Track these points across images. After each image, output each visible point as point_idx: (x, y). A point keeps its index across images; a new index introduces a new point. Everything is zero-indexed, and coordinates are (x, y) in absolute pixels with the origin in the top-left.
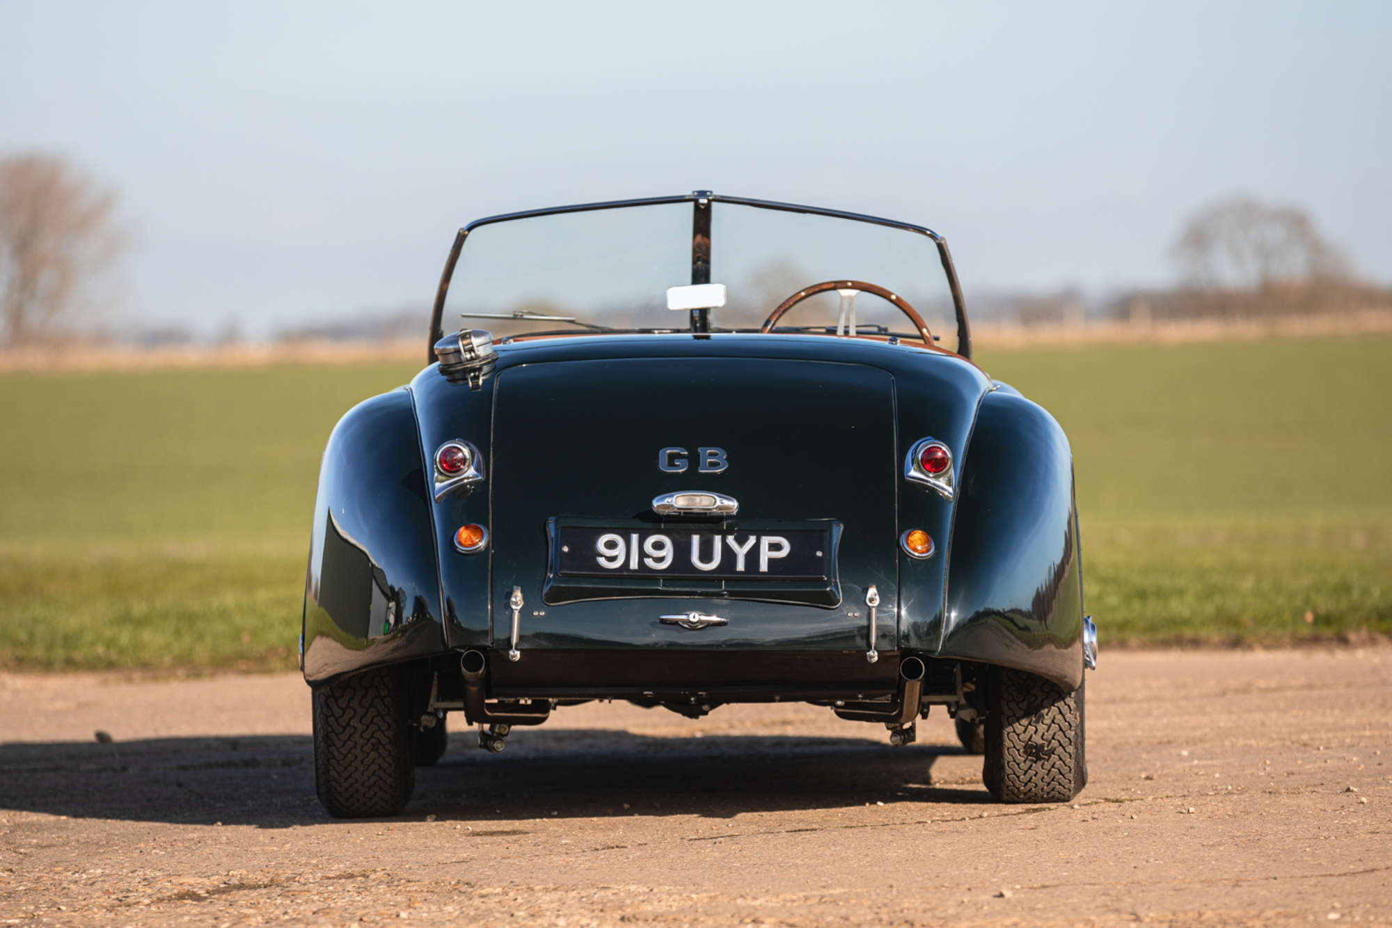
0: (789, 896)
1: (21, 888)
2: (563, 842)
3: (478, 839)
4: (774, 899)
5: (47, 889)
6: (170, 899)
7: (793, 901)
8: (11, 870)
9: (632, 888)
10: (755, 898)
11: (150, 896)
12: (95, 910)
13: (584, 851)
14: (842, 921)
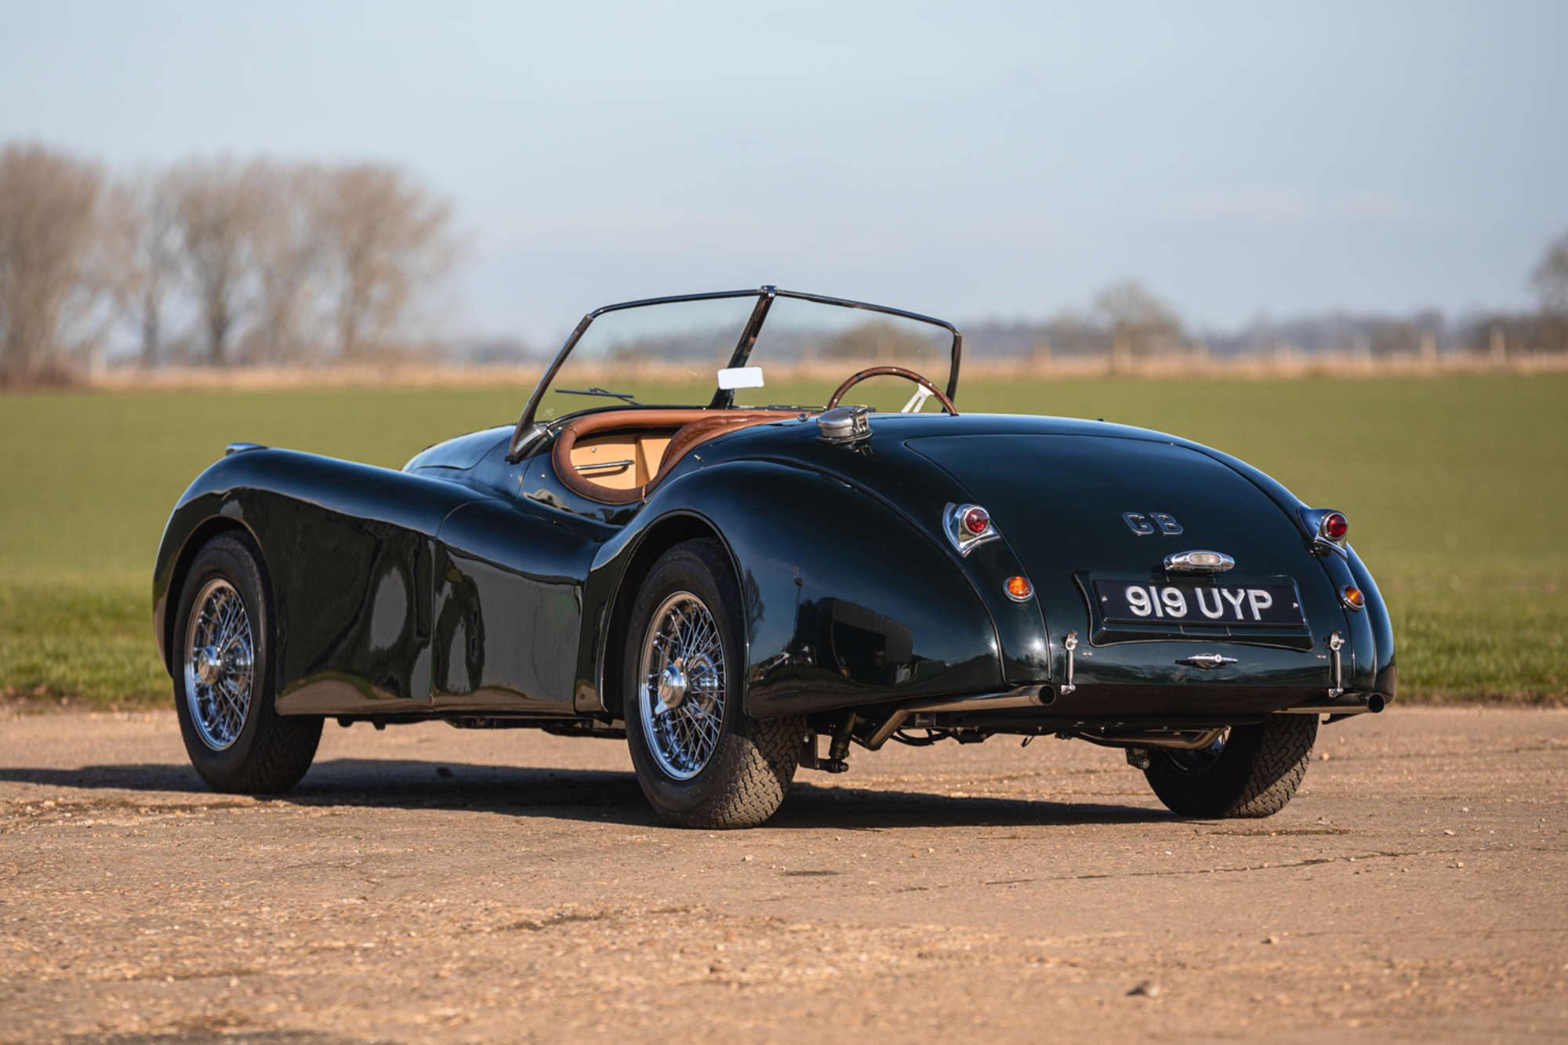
0: (1073, 938)
1: (374, 915)
2: (870, 883)
3: (792, 879)
4: (1060, 941)
5: (398, 917)
6: (509, 928)
7: (1077, 942)
8: (365, 898)
9: (931, 927)
10: (1042, 939)
11: (491, 925)
12: (442, 936)
13: (888, 892)
14: (1120, 962)
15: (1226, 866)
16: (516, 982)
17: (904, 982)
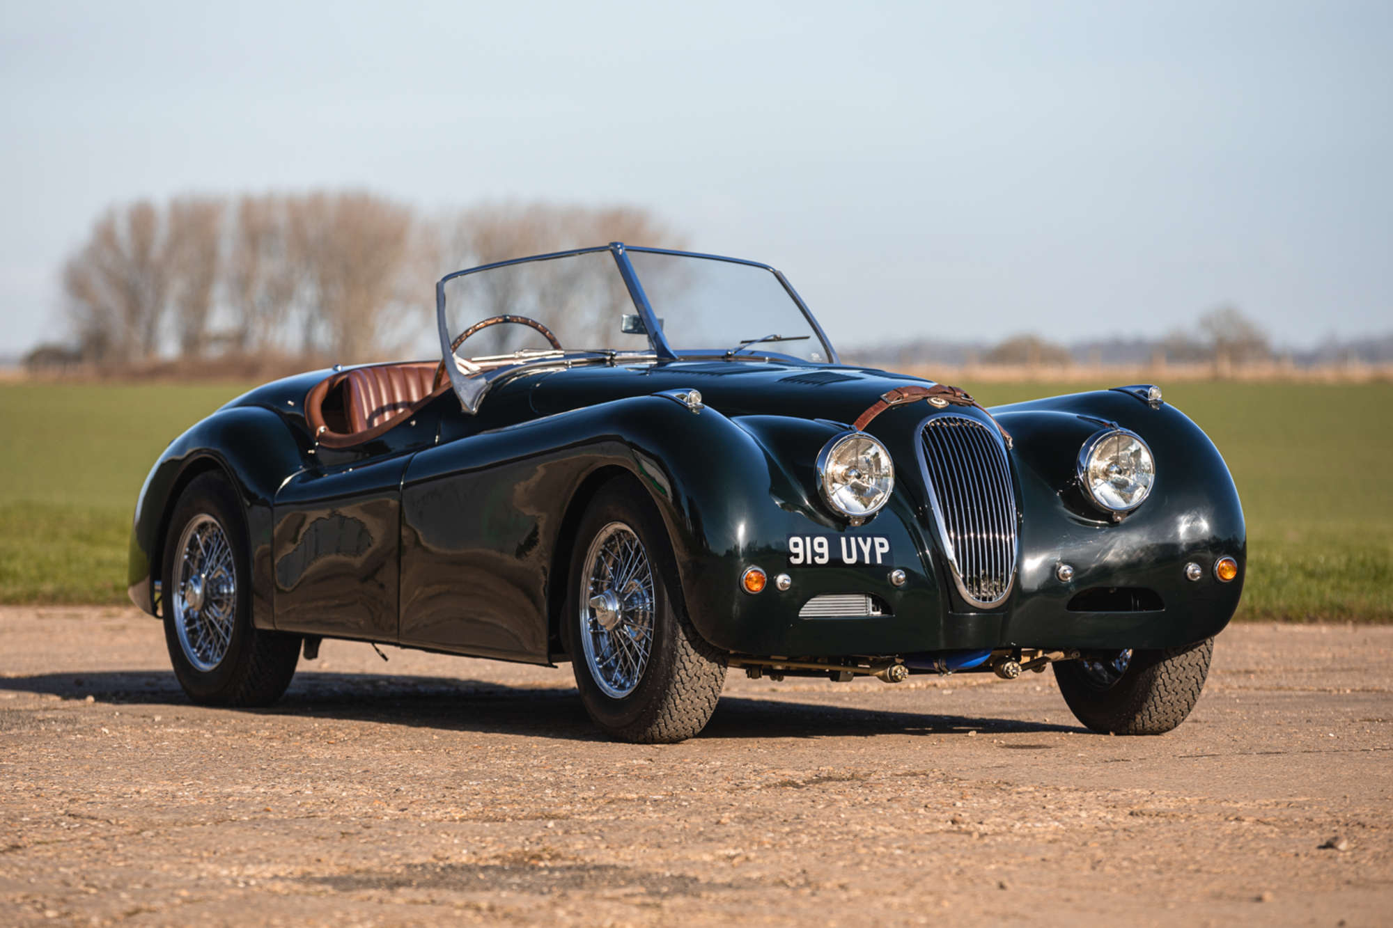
0: (1263, 802)
1: (661, 773)
2: (1080, 755)
3: (1012, 751)
4: (1251, 804)
5: (680, 775)
6: (775, 785)
7: (1267, 805)
8: (651, 760)
9: (1138, 791)
10: (1236, 802)
11: (760, 783)
12: (720, 791)
13: (1096, 762)
14: (1307, 821)
15: (1383, 746)
16: (787, 829)
17: (1121, 835)
